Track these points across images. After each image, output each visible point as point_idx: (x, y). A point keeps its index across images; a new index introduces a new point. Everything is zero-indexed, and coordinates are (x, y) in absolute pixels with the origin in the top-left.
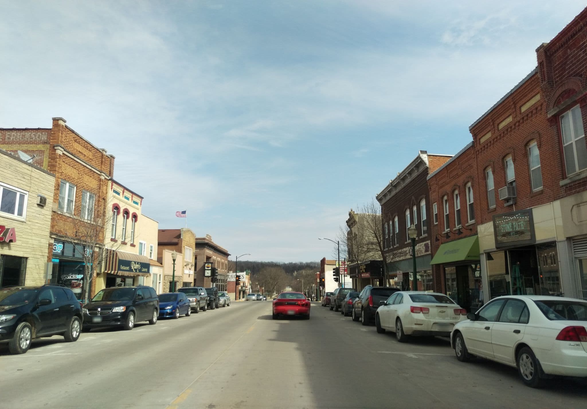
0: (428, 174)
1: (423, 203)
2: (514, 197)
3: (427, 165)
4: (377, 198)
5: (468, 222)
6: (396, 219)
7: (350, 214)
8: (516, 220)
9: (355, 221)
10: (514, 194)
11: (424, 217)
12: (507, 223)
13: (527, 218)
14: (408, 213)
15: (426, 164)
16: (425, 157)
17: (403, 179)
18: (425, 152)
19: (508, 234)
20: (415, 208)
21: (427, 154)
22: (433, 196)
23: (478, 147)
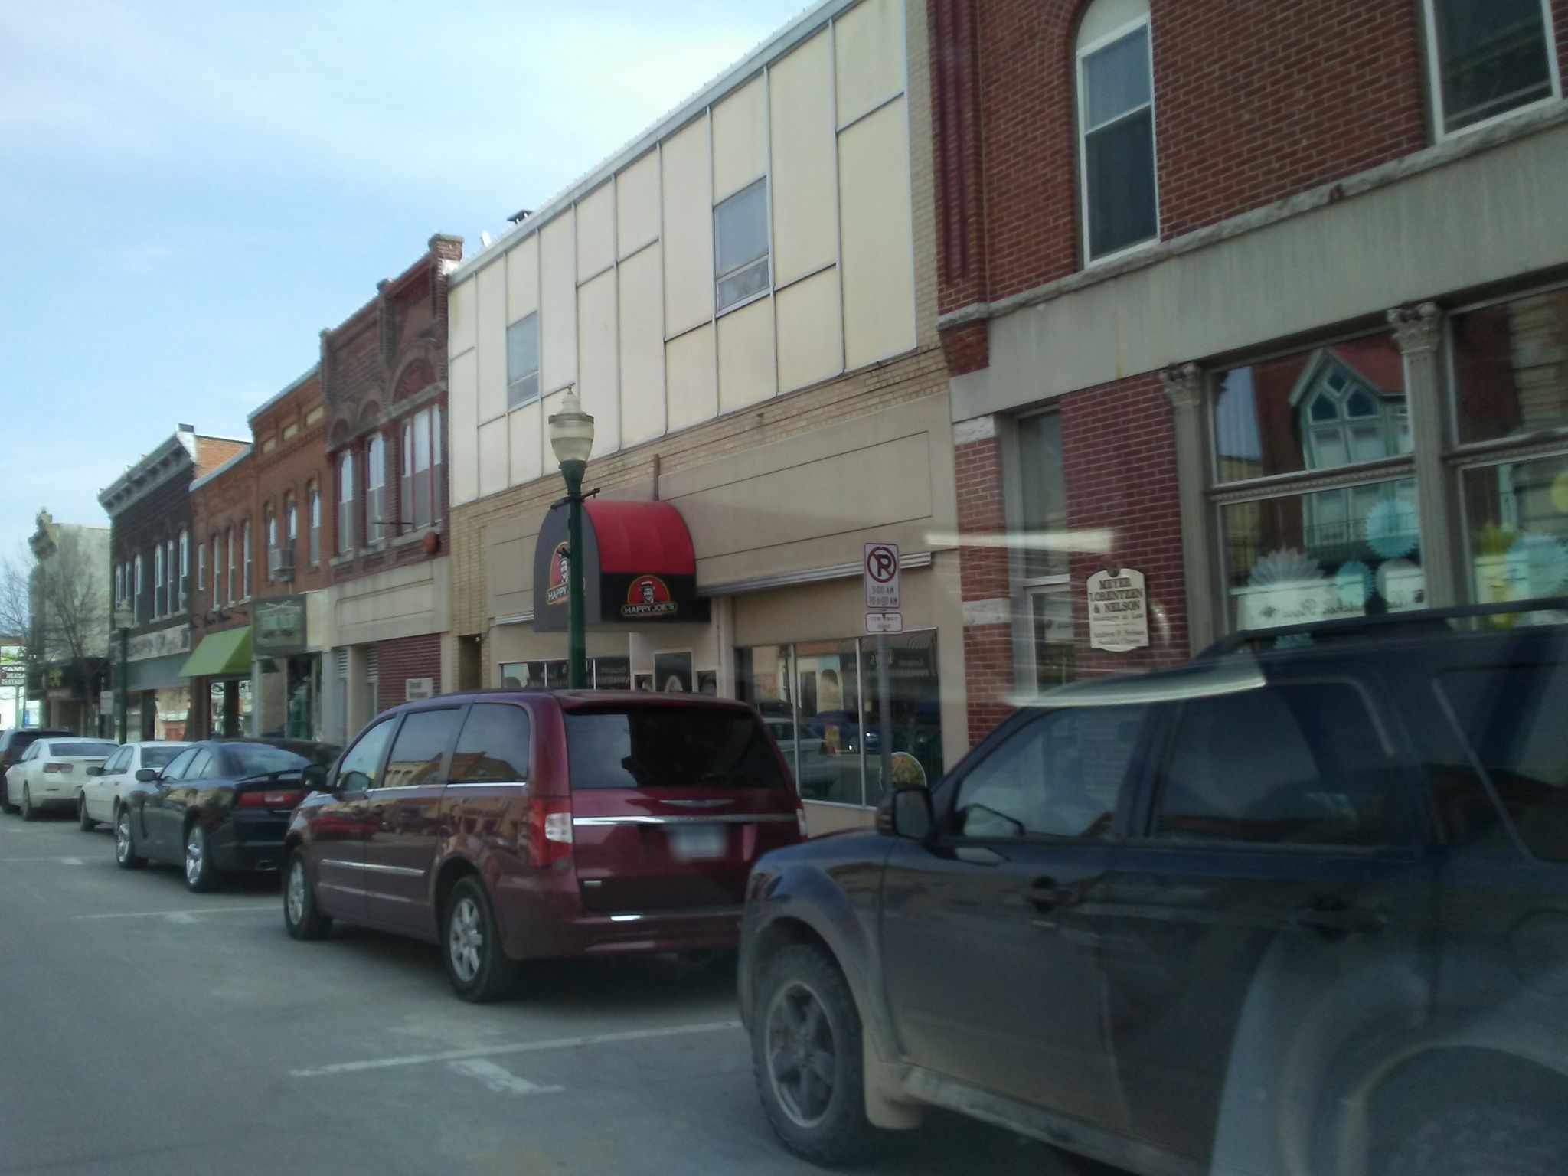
0: (192, 478)
1: (184, 540)
2: (292, 568)
3: (191, 459)
4: (101, 499)
5: (243, 596)
6: (138, 562)
7: (40, 522)
8: (283, 611)
9: (51, 545)
10: (292, 564)
11: (185, 572)
12: (272, 614)
13: (298, 609)
14: (159, 552)
15: (188, 455)
16: (188, 441)
17: (154, 472)
18: (189, 429)
19: (270, 634)
20: (171, 546)
21: (192, 434)
22: (201, 530)
23: (260, 459)
